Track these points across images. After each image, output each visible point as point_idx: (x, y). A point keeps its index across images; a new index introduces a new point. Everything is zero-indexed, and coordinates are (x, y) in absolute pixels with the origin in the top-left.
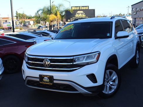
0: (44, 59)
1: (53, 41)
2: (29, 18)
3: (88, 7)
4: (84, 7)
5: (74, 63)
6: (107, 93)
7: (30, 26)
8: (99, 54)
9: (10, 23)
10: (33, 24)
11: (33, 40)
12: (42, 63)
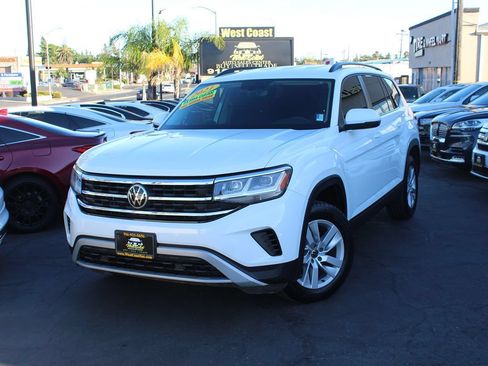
0: (130, 185)
1: (156, 133)
2: (85, 61)
3: (271, 30)
4: (258, 29)
5: (216, 198)
6: (311, 287)
7: (86, 86)
8: (289, 173)
9: (20, 75)
10: (97, 81)
11: (98, 131)
12: (125, 197)
